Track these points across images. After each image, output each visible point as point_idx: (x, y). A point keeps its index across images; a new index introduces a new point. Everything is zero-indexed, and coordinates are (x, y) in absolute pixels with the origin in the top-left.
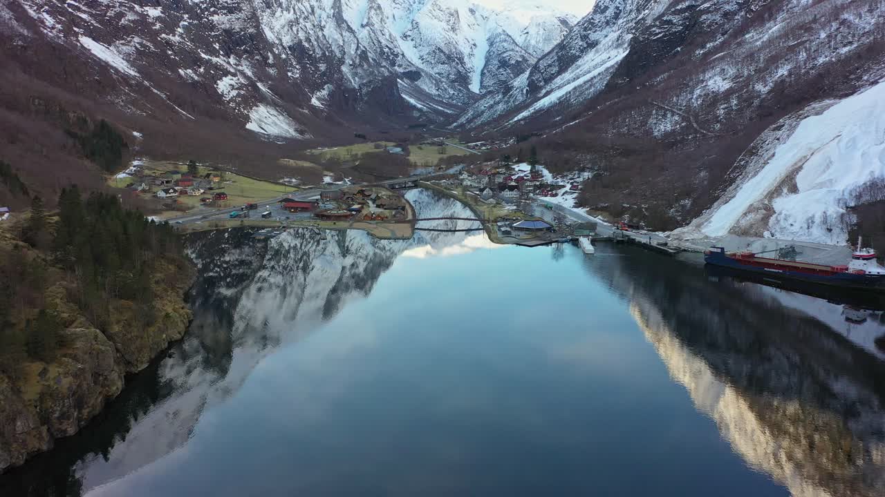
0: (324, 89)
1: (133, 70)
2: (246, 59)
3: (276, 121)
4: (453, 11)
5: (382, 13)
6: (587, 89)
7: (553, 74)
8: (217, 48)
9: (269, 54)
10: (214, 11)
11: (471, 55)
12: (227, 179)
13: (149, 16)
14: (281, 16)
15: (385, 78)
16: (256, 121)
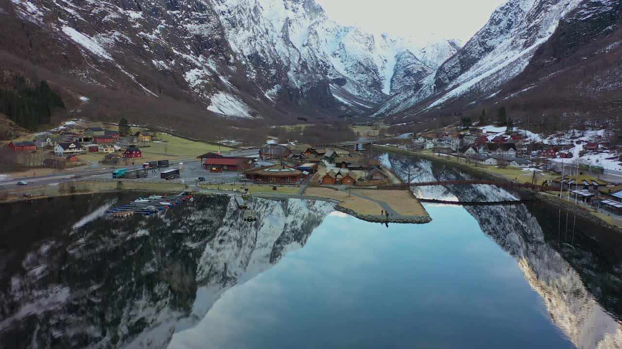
0: (274, 88)
1: (108, 55)
2: (212, 58)
3: (233, 105)
4: (369, 36)
5: (318, 37)
6: (495, 80)
7: (456, 74)
8: (189, 48)
9: (231, 56)
10: (188, 20)
11: (383, 68)
12: (159, 139)
13: (130, 17)
14: (243, 33)
15: (320, 82)
16: (215, 105)
